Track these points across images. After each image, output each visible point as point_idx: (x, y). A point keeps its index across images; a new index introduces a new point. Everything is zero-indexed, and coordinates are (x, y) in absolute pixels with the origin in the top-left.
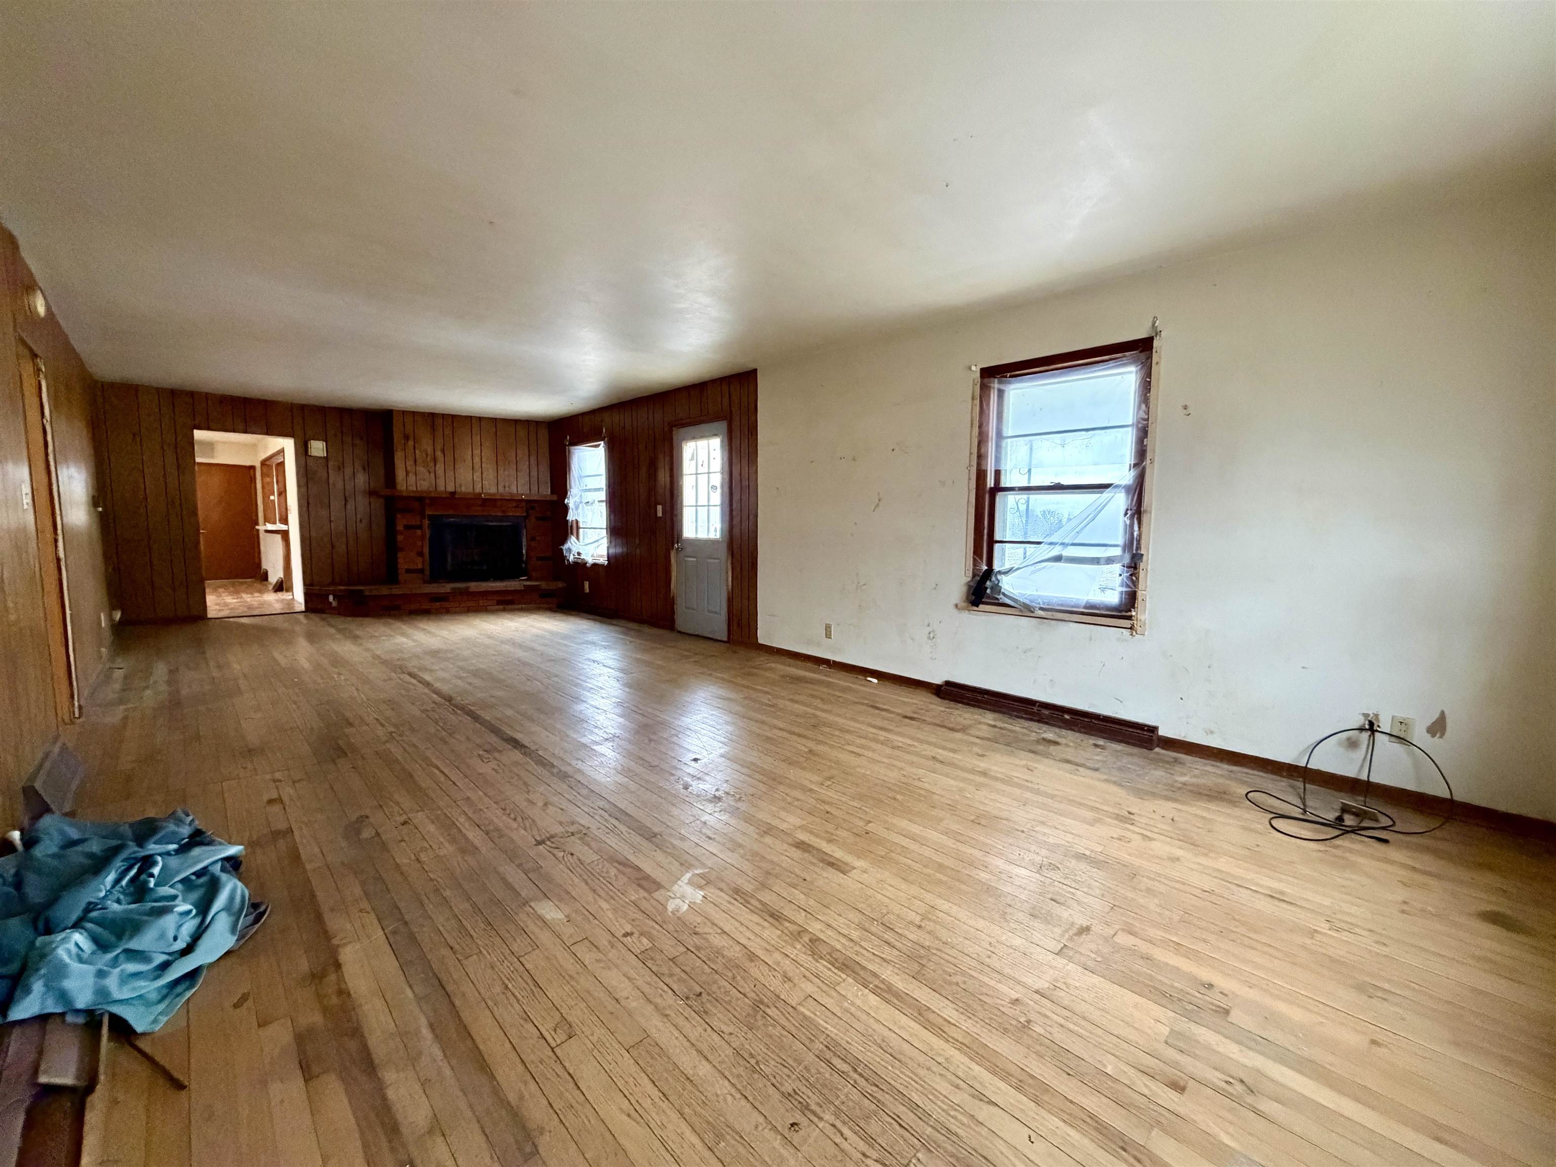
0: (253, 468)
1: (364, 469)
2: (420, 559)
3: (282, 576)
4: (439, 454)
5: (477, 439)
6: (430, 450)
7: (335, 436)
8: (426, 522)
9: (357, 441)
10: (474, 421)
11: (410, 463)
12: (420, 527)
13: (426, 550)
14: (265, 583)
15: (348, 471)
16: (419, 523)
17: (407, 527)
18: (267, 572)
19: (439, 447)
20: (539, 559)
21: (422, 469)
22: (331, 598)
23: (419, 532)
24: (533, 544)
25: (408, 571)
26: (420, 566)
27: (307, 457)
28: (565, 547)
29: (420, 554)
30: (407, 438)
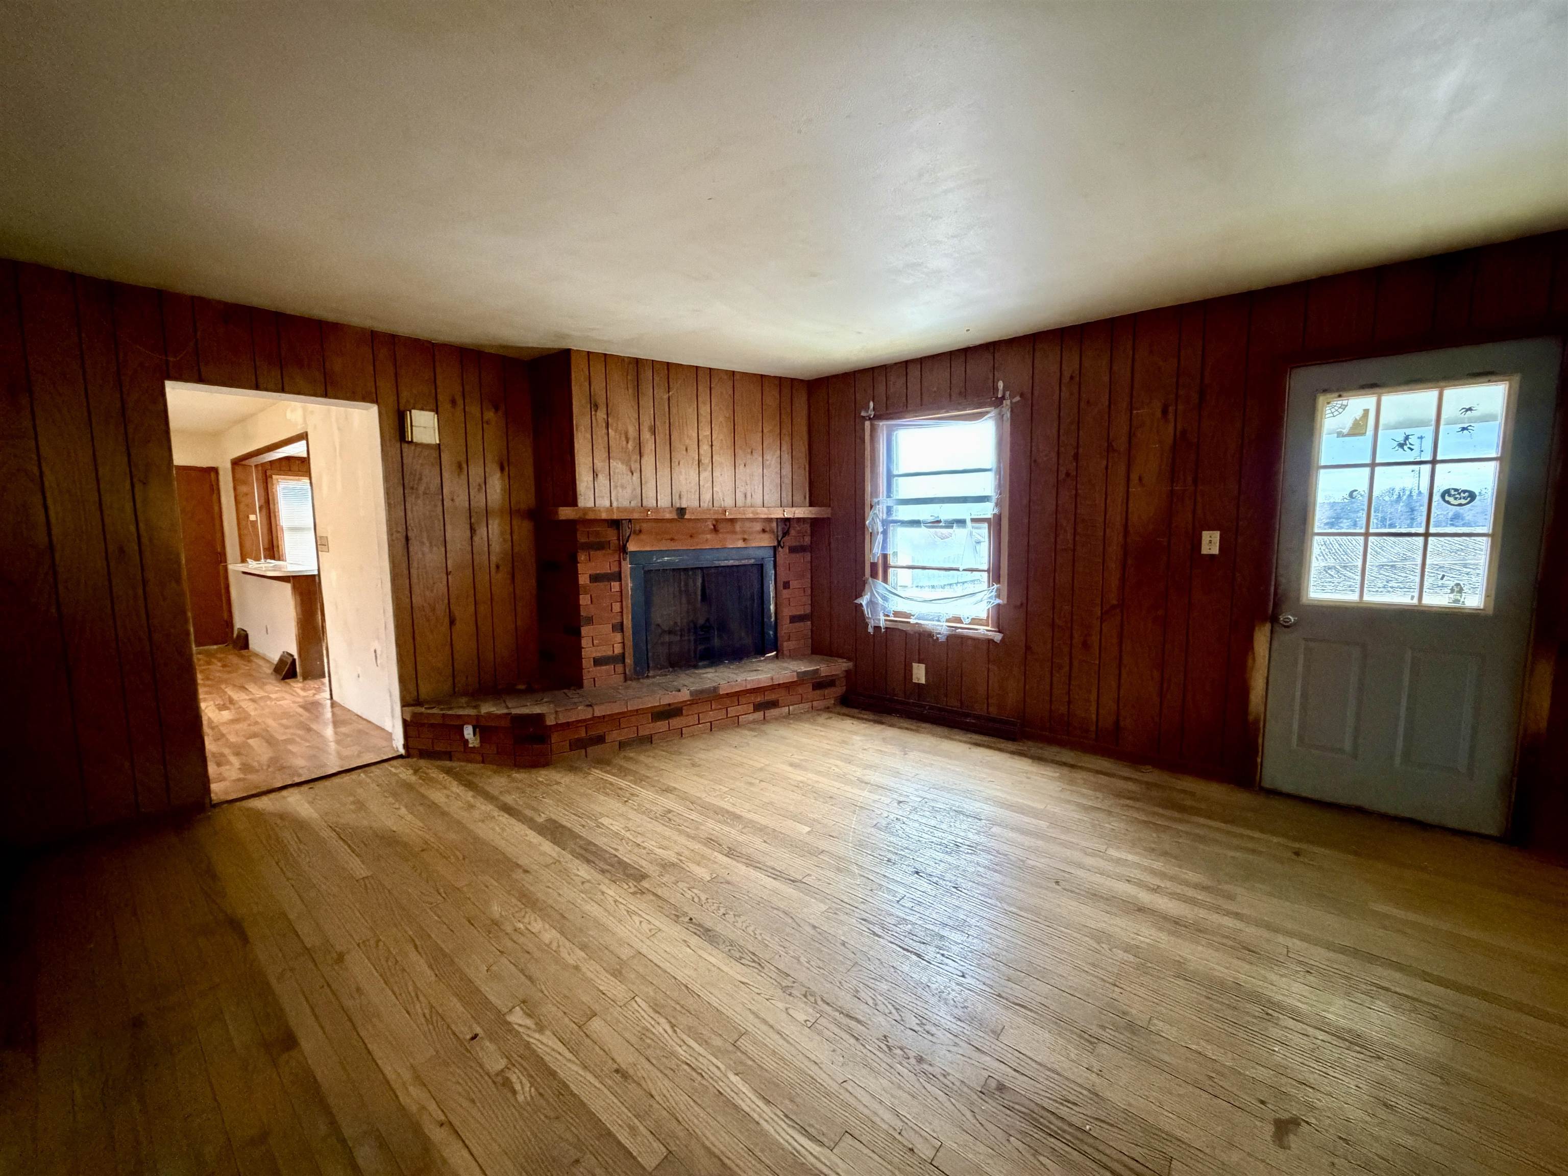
0: (215, 470)
1: (502, 469)
2: (618, 637)
3: (294, 650)
4: (647, 435)
5: (705, 410)
6: (632, 431)
7: (453, 402)
8: (627, 567)
9: (490, 415)
10: (700, 373)
11: (601, 454)
12: (618, 577)
13: (628, 623)
14: (244, 652)
15: (476, 471)
16: (615, 569)
17: (595, 578)
18: (246, 637)
19: (647, 422)
20: (794, 619)
21: (620, 465)
22: (468, 732)
23: (615, 586)
24: (785, 593)
25: (598, 662)
26: (618, 650)
27: (405, 446)
28: (864, 601)
29: (619, 627)
30: (595, 407)
